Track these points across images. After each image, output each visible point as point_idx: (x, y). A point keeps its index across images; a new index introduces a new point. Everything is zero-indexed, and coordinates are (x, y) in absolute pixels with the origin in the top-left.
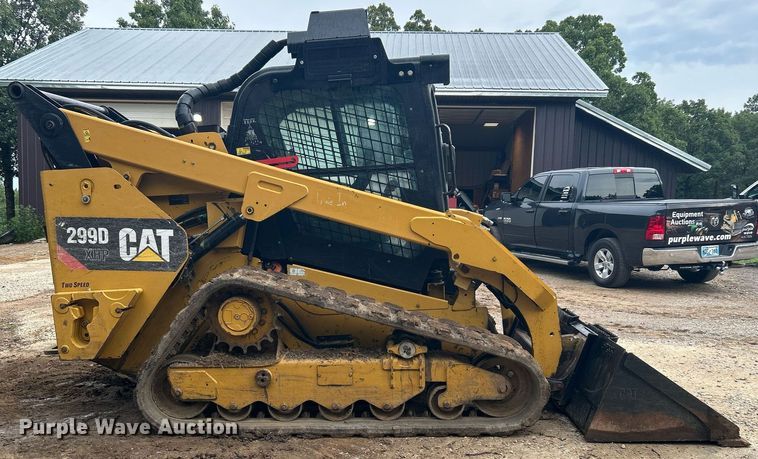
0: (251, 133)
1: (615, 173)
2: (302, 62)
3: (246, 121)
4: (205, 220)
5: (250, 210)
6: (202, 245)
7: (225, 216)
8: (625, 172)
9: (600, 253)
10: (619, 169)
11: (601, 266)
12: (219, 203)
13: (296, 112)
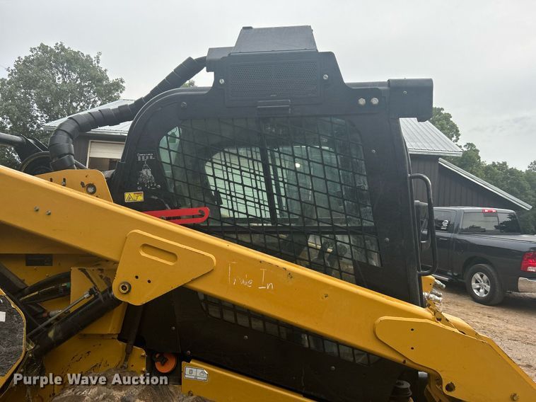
0: (147, 172)
1: (483, 212)
2: (222, 81)
3: (142, 157)
4: (67, 291)
5: (124, 288)
6: (51, 334)
7: (91, 292)
8: (491, 212)
9: (477, 276)
10: (487, 209)
11: (478, 287)
12: (89, 270)
13: (225, 152)
